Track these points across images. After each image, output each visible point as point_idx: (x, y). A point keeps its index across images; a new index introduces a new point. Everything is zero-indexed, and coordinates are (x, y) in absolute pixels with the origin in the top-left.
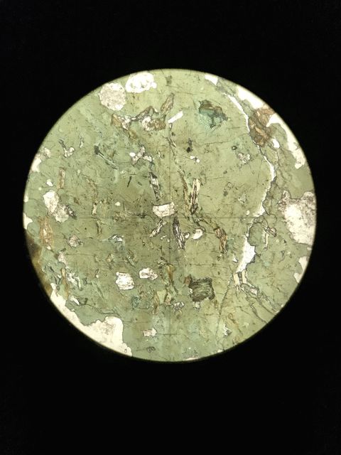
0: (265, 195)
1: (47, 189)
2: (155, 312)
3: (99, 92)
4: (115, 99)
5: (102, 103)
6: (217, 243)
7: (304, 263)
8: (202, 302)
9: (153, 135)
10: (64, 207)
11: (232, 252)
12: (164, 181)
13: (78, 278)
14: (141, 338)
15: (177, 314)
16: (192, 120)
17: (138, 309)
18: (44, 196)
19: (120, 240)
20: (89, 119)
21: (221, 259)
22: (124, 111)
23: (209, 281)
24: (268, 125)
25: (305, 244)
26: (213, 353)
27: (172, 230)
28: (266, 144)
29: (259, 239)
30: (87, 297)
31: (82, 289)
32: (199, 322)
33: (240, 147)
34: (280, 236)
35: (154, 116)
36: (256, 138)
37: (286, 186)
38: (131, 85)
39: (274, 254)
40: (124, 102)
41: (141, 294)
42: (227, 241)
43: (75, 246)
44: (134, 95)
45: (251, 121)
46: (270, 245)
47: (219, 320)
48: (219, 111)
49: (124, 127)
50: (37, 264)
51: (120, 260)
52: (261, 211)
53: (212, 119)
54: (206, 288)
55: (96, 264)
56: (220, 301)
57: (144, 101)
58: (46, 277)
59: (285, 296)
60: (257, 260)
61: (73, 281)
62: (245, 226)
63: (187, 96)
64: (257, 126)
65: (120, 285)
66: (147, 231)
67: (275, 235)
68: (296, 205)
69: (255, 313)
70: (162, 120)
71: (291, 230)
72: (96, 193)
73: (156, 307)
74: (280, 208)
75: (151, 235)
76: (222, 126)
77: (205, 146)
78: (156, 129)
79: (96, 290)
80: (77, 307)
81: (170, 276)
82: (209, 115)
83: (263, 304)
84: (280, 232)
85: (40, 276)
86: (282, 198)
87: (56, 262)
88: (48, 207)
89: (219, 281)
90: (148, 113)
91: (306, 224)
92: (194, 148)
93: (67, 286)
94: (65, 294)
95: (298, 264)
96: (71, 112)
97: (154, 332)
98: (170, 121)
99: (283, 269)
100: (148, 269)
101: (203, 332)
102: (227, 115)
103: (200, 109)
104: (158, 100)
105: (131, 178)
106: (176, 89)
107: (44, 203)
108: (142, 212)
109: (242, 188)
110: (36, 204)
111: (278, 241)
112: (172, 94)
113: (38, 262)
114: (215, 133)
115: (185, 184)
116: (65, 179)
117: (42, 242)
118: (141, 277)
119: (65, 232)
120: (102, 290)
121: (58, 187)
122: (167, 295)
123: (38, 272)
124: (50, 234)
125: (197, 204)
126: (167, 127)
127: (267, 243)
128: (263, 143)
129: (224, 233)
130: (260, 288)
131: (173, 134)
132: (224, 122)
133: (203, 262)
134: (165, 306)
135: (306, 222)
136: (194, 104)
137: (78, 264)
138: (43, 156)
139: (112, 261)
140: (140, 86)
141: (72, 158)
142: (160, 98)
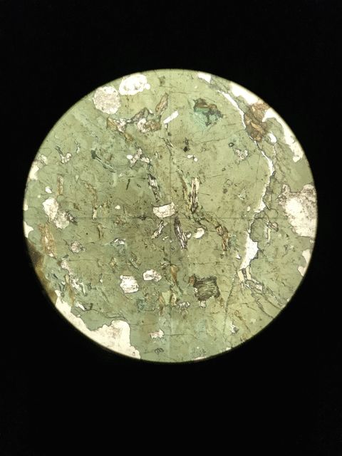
0: (265, 190)
1: (46, 196)
2: (161, 313)
3: (93, 96)
4: (109, 102)
5: (97, 107)
6: (219, 241)
7: (307, 255)
8: (208, 301)
9: (149, 137)
10: (65, 213)
11: (235, 249)
12: (162, 182)
13: (82, 284)
14: (149, 340)
15: (183, 314)
16: (188, 119)
17: (143, 312)
18: (44, 204)
19: (122, 243)
20: (84, 126)
21: (225, 257)
22: (119, 114)
23: (213, 280)
24: (264, 120)
25: (308, 238)
26: (221, 352)
27: (173, 231)
28: (263, 139)
29: (261, 235)
30: (93, 302)
31: (86, 295)
32: (206, 321)
33: (237, 143)
34: (282, 230)
35: (149, 118)
36: (252, 133)
37: (285, 180)
38: (125, 88)
39: (277, 249)
40: (118, 105)
41: (146, 296)
42: (229, 238)
43: (78, 251)
44: (128, 98)
45: (246, 117)
46: (273, 240)
47: (225, 318)
48: (214, 109)
49: (120, 130)
50: (40, 271)
51: (123, 263)
52: (262, 206)
53: (208, 119)
54: (210, 287)
55: (100, 269)
56: (225, 299)
57: (138, 103)
58: (50, 285)
59: (291, 290)
60: (260, 256)
61: (77, 287)
62: (246, 222)
63: (181, 95)
64: (253, 121)
65: (125, 287)
66: (149, 233)
67: (277, 230)
68: (296, 198)
69: (261, 308)
70: (158, 120)
71: (293, 224)
72: (95, 198)
73: (162, 308)
74: (280, 203)
75: (153, 237)
76: (218, 123)
77: (202, 145)
78: (151, 130)
79: (101, 295)
80: (83, 313)
81: (175, 277)
82: (203, 113)
83: (269, 299)
84: (282, 226)
85: (44, 283)
86: (282, 192)
87: (59, 269)
88: (48, 214)
89: (224, 278)
90: (143, 114)
91: (307, 217)
92: (191, 147)
93: (72, 292)
94: (70, 300)
95: (301, 258)
96: (66, 118)
97: (161, 333)
98: (166, 121)
99: (286, 264)
100: (152, 271)
101: (210, 331)
102: (221, 111)
103: (195, 107)
104: (151, 101)
105: (129, 180)
106: (169, 89)
107: (44, 211)
108: (143, 214)
109: (241, 185)
110: (36, 212)
111: (280, 235)
112: (166, 94)
113: (42, 269)
114: (211, 131)
115: (184, 183)
116: (63, 185)
117: (44, 250)
118: (145, 279)
119: (65, 239)
120: (107, 294)
121: (57, 194)
122: (172, 296)
123: (41, 280)
124: (51, 241)
125: (197, 203)
126: (163, 128)
127: (269, 238)
128: (259, 139)
129: (226, 231)
130: (265, 284)
131: (169, 134)
132: (220, 119)
133: (206, 261)
134: (171, 307)
135: (308, 215)
136: (189, 103)
137: (82, 270)
138: (40, 164)
139: (115, 265)
140: (133, 88)
141: (69, 164)
142: (154, 99)
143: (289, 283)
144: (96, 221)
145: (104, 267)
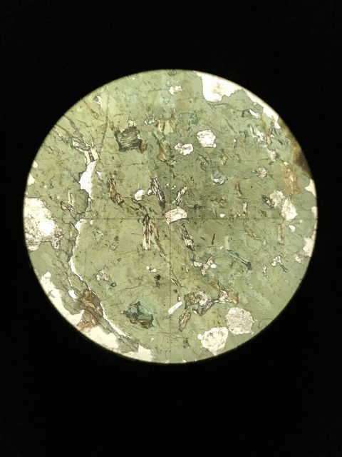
0: (77, 242)
1: (295, 221)
2: (172, 111)
3: (253, 324)
4: (237, 319)
5: (249, 314)
6: (119, 188)
7: (31, 180)
8: (126, 127)
9: (196, 287)
10: (275, 206)
11: (102, 181)
12: (180, 244)
13: (254, 137)
14: (183, 83)
15: (150, 112)
16: (158, 307)
17: (193, 112)
18: (296, 214)
19: (216, 180)
20: (260, 294)
21: (112, 173)
22: (227, 308)
23: (122, 149)
24: (83, 311)
25: (30, 198)
27: (165, 195)
28: (82, 292)
29: (77, 197)
30: (242, 119)
31: (249, 126)
32: (127, 106)
33: (107, 287)
34: (57, 203)
35: (196, 307)
36: (94, 298)
37: (57, 254)
38: (222, 334)
39: (60, 183)
40: (228, 317)
41: (189, 128)
42: (109, 191)
43: (260, 169)
44: (219, 325)
45: (100, 313)
46: (66, 192)
47: (108, 110)
48: (133, 320)
49: (225, 292)
50: (295, 146)
51: (213, 160)
52: (79, 226)
53: (138, 309)
54: (125, 141)
55: (237, 153)
56: (109, 130)
57: (208, 320)
58: (285, 133)
60: (76, 175)
61: (258, 133)
62: (92, 208)
63: (167, 330)
64: (94, 310)
65: (211, 134)
66: (190, 192)
67: (61, 203)
68: (45, 236)
69: (72, 123)
70: (188, 304)
71: (46, 210)
72: (245, 224)
73: (172, 116)
74: (61, 230)
75: (186, 188)
76: (128, 305)
77: (143, 283)
78: (194, 294)
79: (234, 127)
80: (251, 107)
81: (161, 150)
82: (143, 314)
83: (65, 132)
84: (57, 207)
85: (291, 134)
86: (60, 241)
87: (277, 151)
88: (291, 205)
89: (111, 151)
90: (202, 309)
91: (32, 218)
92: (154, 280)
93: (263, 128)
94: (264, 119)
95: (36, 177)
97: (172, 91)
98: (180, 304)
99: (49, 170)
100: (185, 154)
101: (122, 96)
102: (124, 317)
103: (152, 319)
104: (196, 323)
105: (213, 243)
106: (178, 336)
107: (296, 207)
108: (197, 211)
109: (101, 246)
110: (304, 206)
111: (58, 197)
112: (181, 331)
113: (295, 149)
114: (134, 298)
115: (158, 244)
116: (278, 234)
117: (294, 168)
118: (191, 145)
119: (272, 181)
120: (228, 127)
121: (283, 225)
122: (163, 130)
123: (294, 139)
124: (287, 178)
125: (144, 225)
126: (183, 297)
127: (69, 194)
128: (86, 293)
129: (113, 199)
130: (70, 148)
131: (176, 291)
132: (126, 309)
133: (131, 168)
134: (164, 118)
135: (32, 220)
136: (158, 323)
137: (255, 151)
138: (303, 254)
139: (222, 157)
140: (214, 335)
141: (273, 255)
142: (193, 325)
143: (46, 150)
144: (243, 200)
145: (232, 154)
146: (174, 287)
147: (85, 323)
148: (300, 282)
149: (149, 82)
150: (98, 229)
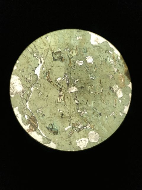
0: (31, 96)
1: (121, 99)
2: (77, 47)
3: (99, 139)
4: (93, 136)
5: (98, 134)
6: (51, 76)
7: (15, 68)
8: (57, 51)
9: (77, 121)
10: (114, 91)
11: (44, 72)
12: (73, 102)
13: (109, 61)
14: (83, 36)
15: (68, 46)
16: (61, 127)
17: (84, 48)
18: (122, 96)
19: (91, 77)
20: (104, 127)
21: (49, 69)
22: (89, 130)
23: (54, 59)
24: (30, 125)
25: (14, 75)
27: (70, 81)
28: (30, 117)
29: (33, 77)
30: (105, 53)
31: (107, 57)
32: (58, 42)
33: (41, 116)
34: (24, 78)
35: (77, 129)
36: (35, 120)
37: (22, 100)
38: (86, 141)
39: (27, 71)
40: (89, 134)
41: (83, 55)
42: (47, 76)
43: (110, 75)
44: (85, 137)
45: (37, 126)
46: (29, 74)
47: (50, 43)
48: (50, 131)
49: (89, 124)
51: (91, 69)
52: (32, 89)
53: (52, 127)
54: (56, 57)
55: (101, 67)
56: (50, 51)
57: (81, 135)
58: (122, 62)
60: (34, 68)
61: (111, 60)
62: (39, 83)
63: (63, 137)
64: (34, 124)
65: (91, 58)
66: (80, 81)
67: (26, 79)
68: (18, 91)
69: (35, 46)
70: (73, 127)
71: (20, 81)
72: (101, 97)
73: (77, 49)
74: (25, 90)
75: (78, 79)
76: (48, 124)
77: (56, 116)
78: (76, 123)
79: (101, 56)
80: (110, 49)
81: (70, 62)
82: (54, 129)
83: (31, 50)
84: (24, 80)
85: (124, 62)
86: (24, 94)
87: (118, 68)
88: (121, 91)
89: (50, 60)
90: (79, 130)
92: (60, 115)
93: (113, 58)
94: (114, 55)
95: (17, 67)
97: (78, 38)
98: (70, 126)
99: (23, 64)
100: (80, 65)
101: (57, 38)
102: (46, 129)
103: (58, 131)
105: (87, 103)
106: (68, 140)
107: (123, 93)
108: (82, 89)
109: (40, 98)
110: (126, 93)
111: (25, 76)
112: (69, 138)
113: (125, 68)
114: (52, 122)
115: (64, 101)
116: (114, 103)
117: (124, 77)
118: (83, 62)
119: (114, 81)
120: (99, 56)
121: (117, 99)
122: (72, 54)
123: (126, 64)
124: (121, 80)
125: (59, 92)
126: (72, 124)
127: (30, 76)
128: (32, 117)
129: (48, 80)
130: (33, 57)
131: (69, 121)
132: (48, 126)
133: (57, 68)
134: (73, 49)
135: (13, 84)
136: (60, 134)
137: (109, 67)
138: (123, 112)
139: (95, 68)
140: (82, 141)
141: (111, 111)
142: (74, 136)
143: (23, 56)
144: (101, 87)
145: (99, 68)
146: (69, 119)
147: (30, 130)
148: (121, 124)
149: (69, 34)
150: (40, 91)
